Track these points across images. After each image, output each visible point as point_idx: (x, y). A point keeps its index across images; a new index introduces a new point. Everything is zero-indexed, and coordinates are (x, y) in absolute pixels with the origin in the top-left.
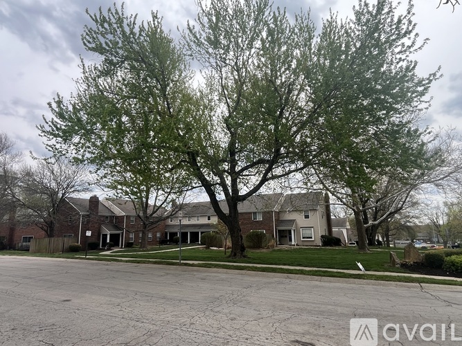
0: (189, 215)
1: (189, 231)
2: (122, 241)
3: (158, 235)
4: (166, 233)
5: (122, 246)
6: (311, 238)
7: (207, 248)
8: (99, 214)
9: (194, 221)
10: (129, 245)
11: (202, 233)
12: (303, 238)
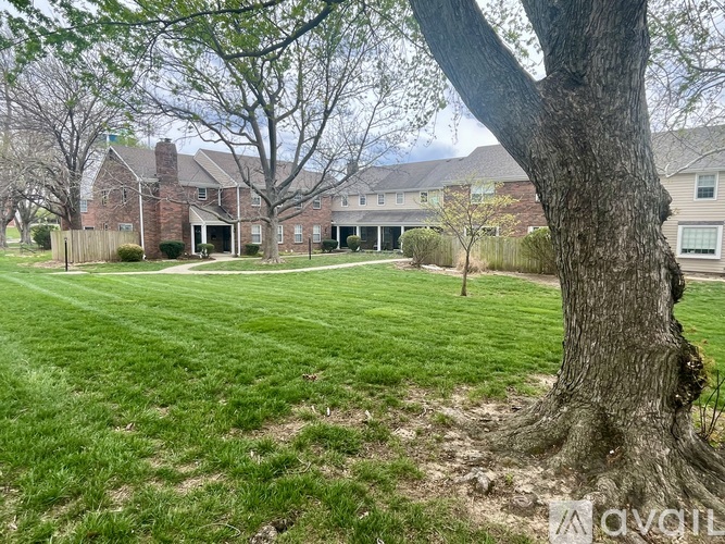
0: (380, 190)
1: (379, 223)
2: (236, 241)
3: (316, 230)
4: (334, 229)
5: (236, 251)
6: (712, 252)
7: (417, 265)
8: (182, 183)
9: (391, 204)
10: (251, 250)
11: (406, 229)
12: (685, 251)
